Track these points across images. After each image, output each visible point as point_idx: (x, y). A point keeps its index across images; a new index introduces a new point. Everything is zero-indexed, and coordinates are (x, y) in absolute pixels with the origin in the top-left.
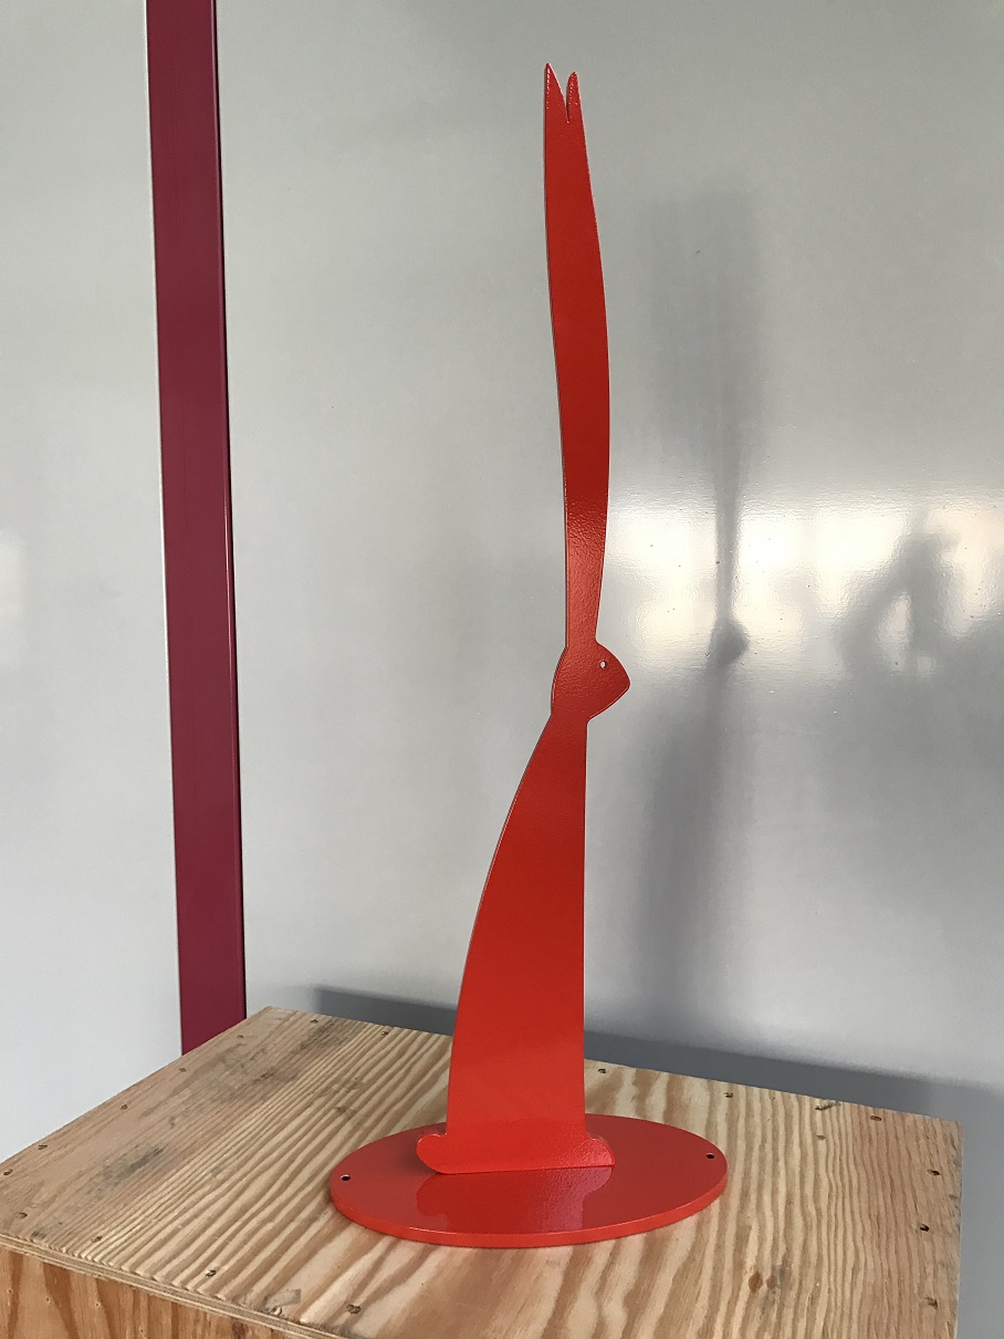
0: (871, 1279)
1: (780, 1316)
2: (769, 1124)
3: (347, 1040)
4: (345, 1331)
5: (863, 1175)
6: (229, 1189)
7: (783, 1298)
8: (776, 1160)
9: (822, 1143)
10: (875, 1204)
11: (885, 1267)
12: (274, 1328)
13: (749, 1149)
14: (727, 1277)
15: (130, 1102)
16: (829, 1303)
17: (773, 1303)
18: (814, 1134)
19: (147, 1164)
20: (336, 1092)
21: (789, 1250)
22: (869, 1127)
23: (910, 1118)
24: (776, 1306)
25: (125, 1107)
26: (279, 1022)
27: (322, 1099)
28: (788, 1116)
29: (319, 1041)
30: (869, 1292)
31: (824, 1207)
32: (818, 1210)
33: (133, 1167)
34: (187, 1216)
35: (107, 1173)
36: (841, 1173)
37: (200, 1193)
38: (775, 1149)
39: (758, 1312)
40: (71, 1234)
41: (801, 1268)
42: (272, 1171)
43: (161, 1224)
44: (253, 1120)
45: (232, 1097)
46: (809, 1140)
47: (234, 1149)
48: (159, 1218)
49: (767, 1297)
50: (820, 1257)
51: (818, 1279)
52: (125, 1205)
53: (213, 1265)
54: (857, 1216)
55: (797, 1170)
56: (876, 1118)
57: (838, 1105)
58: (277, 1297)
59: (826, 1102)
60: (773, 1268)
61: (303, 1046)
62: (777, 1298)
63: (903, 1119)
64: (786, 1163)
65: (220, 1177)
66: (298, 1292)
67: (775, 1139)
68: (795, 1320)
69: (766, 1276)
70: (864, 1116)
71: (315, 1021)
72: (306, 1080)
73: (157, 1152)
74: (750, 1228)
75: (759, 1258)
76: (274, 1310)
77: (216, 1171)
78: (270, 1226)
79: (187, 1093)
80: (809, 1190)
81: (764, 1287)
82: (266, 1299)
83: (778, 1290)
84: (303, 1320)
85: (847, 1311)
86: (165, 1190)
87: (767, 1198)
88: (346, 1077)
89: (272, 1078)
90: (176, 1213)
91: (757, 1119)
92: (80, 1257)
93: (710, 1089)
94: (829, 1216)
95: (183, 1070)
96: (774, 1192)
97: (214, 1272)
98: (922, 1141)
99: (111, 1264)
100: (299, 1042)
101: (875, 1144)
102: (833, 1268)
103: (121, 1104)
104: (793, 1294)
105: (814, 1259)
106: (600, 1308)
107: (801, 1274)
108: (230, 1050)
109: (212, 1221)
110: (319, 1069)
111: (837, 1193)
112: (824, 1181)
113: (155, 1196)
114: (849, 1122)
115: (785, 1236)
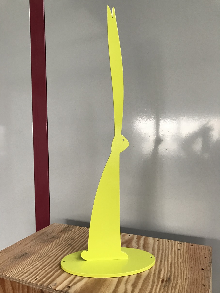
0: (189, 280)
1: (168, 288)
2: (167, 247)
3: (72, 230)
4: (66, 292)
5: (189, 258)
6: (42, 261)
7: (169, 284)
8: (168, 255)
9: (179, 251)
10: (191, 264)
11: (193, 277)
12: (50, 291)
13: (162, 252)
14: (156, 280)
15: (21, 243)
16: (180, 286)
17: (167, 285)
18: (177, 249)
19: (25, 255)
20: (69, 241)
21: (171, 274)
22: (190, 248)
23: (200, 246)
24: (167, 286)
25: (20, 244)
26: (57, 226)
27: (65, 242)
28: (172, 246)
29: (66, 230)
30: (189, 283)
31: (179, 265)
32: (178, 265)
33: (21, 257)
34: (32, 267)
35: (15, 258)
36: (184, 258)
37: (35, 262)
38: (168, 252)
39: (163, 288)
40: (5, 271)
41: (173, 278)
42: (52, 257)
43: (26, 269)
44: (49, 247)
45: (45, 242)
46: (176, 250)
47: (44, 253)
48: (26, 267)
49: (165, 284)
50: (178, 275)
51: (177, 280)
52: (18, 265)
53: (37, 277)
54: (187, 267)
55: (173, 257)
56: (192, 246)
57: (183, 243)
58: (50, 285)
59: (180, 242)
60: (167, 278)
61: (62, 231)
63: (198, 246)
64: (171, 255)
65: (40, 259)
66: (56, 283)
67: (169, 250)
68: (172, 289)
69: (165, 279)
70: (189, 245)
71: (65, 226)
72: (61, 238)
73: (26, 253)
74: (162, 269)
75: (164, 276)
76: (50, 287)
77: (39, 258)
78: (51, 269)
79: (34, 241)
80: (176, 261)
81: (165, 281)
82: (48, 285)
83: (168, 283)
84: (57, 289)
85: (184, 287)
86: (27, 261)
87: (166, 263)
88: (71, 237)
89: (54, 238)
90: (29, 266)
91: (164, 246)
92: (7, 276)
93: (154, 239)
94: (180, 267)
95: (34, 236)
96: (168, 261)
97: (37, 279)
98: (203, 251)
99: (14, 277)
100: (61, 230)
101: (192, 251)
102: (181, 278)
103: (20, 243)
104: (171, 284)
105: (176, 276)
106: (126, 287)
108: (45, 232)
109: (37, 268)
110: (65, 236)
111: (183, 262)
112: (180, 259)
113: (25, 263)
114: (186, 246)
115: (170, 271)
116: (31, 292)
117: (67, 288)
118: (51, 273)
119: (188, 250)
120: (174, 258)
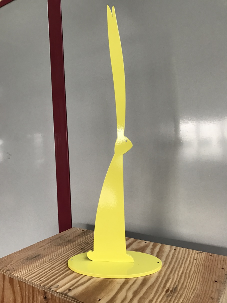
0: (197, 292)
1: (171, 299)
2: (183, 256)
3: (89, 234)
4: (66, 295)
5: (203, 269)
6: (51, 263)
8: (182, 264)
9: (195, 261)
10: (205, 275)
11: (203, 289)
12: (52, 293)
13: (176, 261)
14: (160, 290)
15: (37, 245)
16: (185, 297)
17: (170, 296)
18: (194, 259)
19: (37, 257)
20: (82, 245)
21: (178, 284)
22: (209, 258)
23: (220, 256)
26: (75, 230)
27: (78, 246)
28: (188, 254)
29: (83, 234)
30: (196, 294)
31: (191, 276)
32: (189, 276)
33: (33, 258)
34: (41, 268)
35: (27, 259)
36: (198, 268)
37: (45, 264)
38: (182, 262)
39: (166, 298)
40: (15, 271)
41: (180, 288)
42: (63, 260)
43: (34, 270)
44: (62, 250)
45: (59, 245)
46: (192, 260)
47: (56, 255)
48: (34, 268)
49: (169, 294)
50: (186, 286)
51: (184, 291)
52: (28, 265)
54: (199, 278)
55: (187, 266)
56: (211, 256)
57: (202, 252)
58: (53, 286)
59: (199, 252)
60: (173, 288)
62: (172, 295)
63: (218, 257)
64: (184, 265)
65: (50, 261)
66: (58, 285)
67: (183, 259)
68: (175, 300)
70: (208, 255)
72: (76, 243)
73: (39, 255)
74: (170, 279)
75: (170, 285)
76: (52, 289)
77: (51, 259)
78: (57, 271)
79: (50, 244)
80: (188, 271)
81: (169, 292)
82: (51, 286)
83: (172, 293)
84: (57, 291)
85: (189, 299)
86: (38, 263)
87: (177, 272)
88: (86, 242)
89: (69, 241)
90: (38, 267)
91: (180, 255)
92: (15, 275)
93: (171, 248)
94: (192, 277)
95: (51, 239)
96: (179, 271)
97: (42, 280)
98: (222, 262)
99: (21, 277)
100: (78, 235)
101: (209, 261)
102: (189, 289)
103: (35, 245)
104: (176, 294)
105: (184, 287)
107: (180, 290)
108: (62, 236)
109: (45, 270)
110: (81, 240)
111: (195, 272)
112: (193, 269)
113: (35, 264)
114: (204, 256)
115: (179, 281)
116: (36, 293)
117: (67, 291)
118: (58, 275)
119: (205, 260)
120: (188, 268)
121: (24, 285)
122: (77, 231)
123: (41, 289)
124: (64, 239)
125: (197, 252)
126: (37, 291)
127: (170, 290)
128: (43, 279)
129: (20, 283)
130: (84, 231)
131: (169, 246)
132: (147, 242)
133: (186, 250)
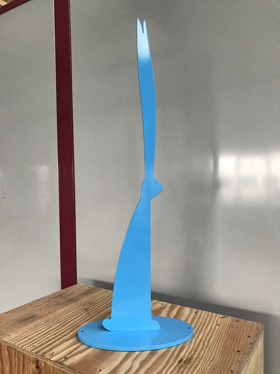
0: (215, 363)
1: (183, 371)
2: (204, 321)
3: (96, 292)
4: (61, 363)
5: (226, 336)
6: (47, 326)
7: (187, 366)
8: (202, 330)
9: (217, 327)
10: (226, 344)
11: (222, 360)
12: (45, 361)
14: (172, 360)
15: (33, 304)
16: (200, 369)
18: (216, 324)
19: (31, 318)
20: (86, 305)
21: (194, 354)
22: (234, 323)
23: (248, 322)
24: (183, 368)
25: (31, 305)
26: (79, 287)
27: (81, 307)
28: (211, 319)
29: (89, 292)
30: (213, 367)
31: (210, 344)
32: (208, 344)
33: (26, 320)
34: (34, 332)
35: (18, 321)
36: (220, 335)
37: (40, 327)
38: (202, 327)
39: (177, 369)
40: (3, 334)
41: (196, 358)
42: (61, 323)
43: (27, 333)
44: (62, 310)
45: (59, 304)
46: (214, 326)
47: (53, 317)
49: (182, 365)
50: (202, 357)
51: (200, 362)
52: (20, 328)
54: (219, 346)
56: (237, 321)
57: (227, 317)
58: (47, 353)
59: (224, 316)
60: (187, 358)
61: (83, 293)
62: (185, 366)
63: (246, 322)
64: (204, 331)
65: (46, 323)
66: (53, 353)
67: (204, 325)
68: (187, 372)
70: (234, 320)
72: (79, 302)
73: (33, 316)
74: (186, 347)
75: (184, 355)
76: (45, 356)
78: (54, 336)
79: (48, 303)
80: (208, 339)
81: (183, 362)
82: (44, 354)
83: (186, 364)
84: (51, 360)
85: (204, 371)
86: (32, 325)
87: (194, 340)
88: (91, 301)
89: (72, 300)
91: (201, 319)
92: (3, 340)
93: (191, 311)
94: (211, 346)
95: (50, 297)
96: (198, 338)
97: (34, 346)
98: (249, 328)
99: (10, 342)
101: (234, 328)
102: (205, 359)
104: (190, 366)
105: (200, 357)
106: (133, 363)
107: (195, 360)
108: (64, 293)
109: (39, 334)
110: (86, 299)
111: (216, 340)
112: (213, 338)
113: (28, 327)
114: (229, 321)
115: (195, 350)
116: (27, 360)
117: (63, 359)
118: (54, 340)
119: (229, 327)
120: (208, 334)
121: (13, 351)
122: (81, 288)
123: (33, 356)
124: (65, 297)
125: (221, 316)
126: (28, 359)
127: (184, 360)
128: (36, 345)
129: (9, 348)
130: (90, 288)
131: (189, 308)
132: (164, 303)
133: (208, 314)
